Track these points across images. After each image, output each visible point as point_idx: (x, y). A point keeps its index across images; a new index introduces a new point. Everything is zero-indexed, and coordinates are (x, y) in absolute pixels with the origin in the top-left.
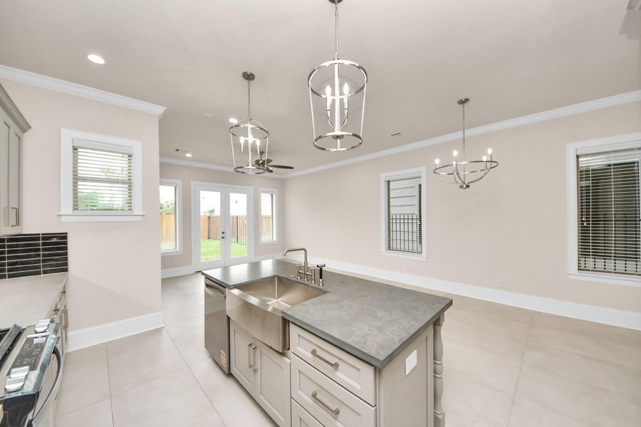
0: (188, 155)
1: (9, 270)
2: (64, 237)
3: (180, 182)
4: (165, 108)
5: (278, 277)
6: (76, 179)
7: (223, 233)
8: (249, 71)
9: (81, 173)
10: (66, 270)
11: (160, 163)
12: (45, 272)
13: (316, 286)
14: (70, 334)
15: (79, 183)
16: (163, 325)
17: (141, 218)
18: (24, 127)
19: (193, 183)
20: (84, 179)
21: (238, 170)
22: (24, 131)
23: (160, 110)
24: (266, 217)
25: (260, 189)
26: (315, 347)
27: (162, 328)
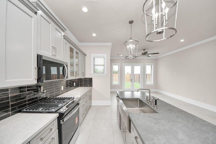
0: (121, 55)
1: (84, 85)
2: (91, 79)
3: (119, 64)
4: (111, 43)
5: (139, 99)
6: (94, 65)
7: (132, 80)
8: (131, 20)
9: (95, 64)
10: (92, 86)
11: (110, 59)
12: (89, 86)
13: (153, 108)
14: (92, 101)
15: (95, 66)
16: (111, 105)
17: (106, 75)
18: (85, 55)
19: (123, 64)
20: (95, 65)
21: (126, 58)
22: (85, 56)
23: (110, 44)
24: (148, 75)
25: (146, 64)
26: (137, 135)
27: (110, 105)
